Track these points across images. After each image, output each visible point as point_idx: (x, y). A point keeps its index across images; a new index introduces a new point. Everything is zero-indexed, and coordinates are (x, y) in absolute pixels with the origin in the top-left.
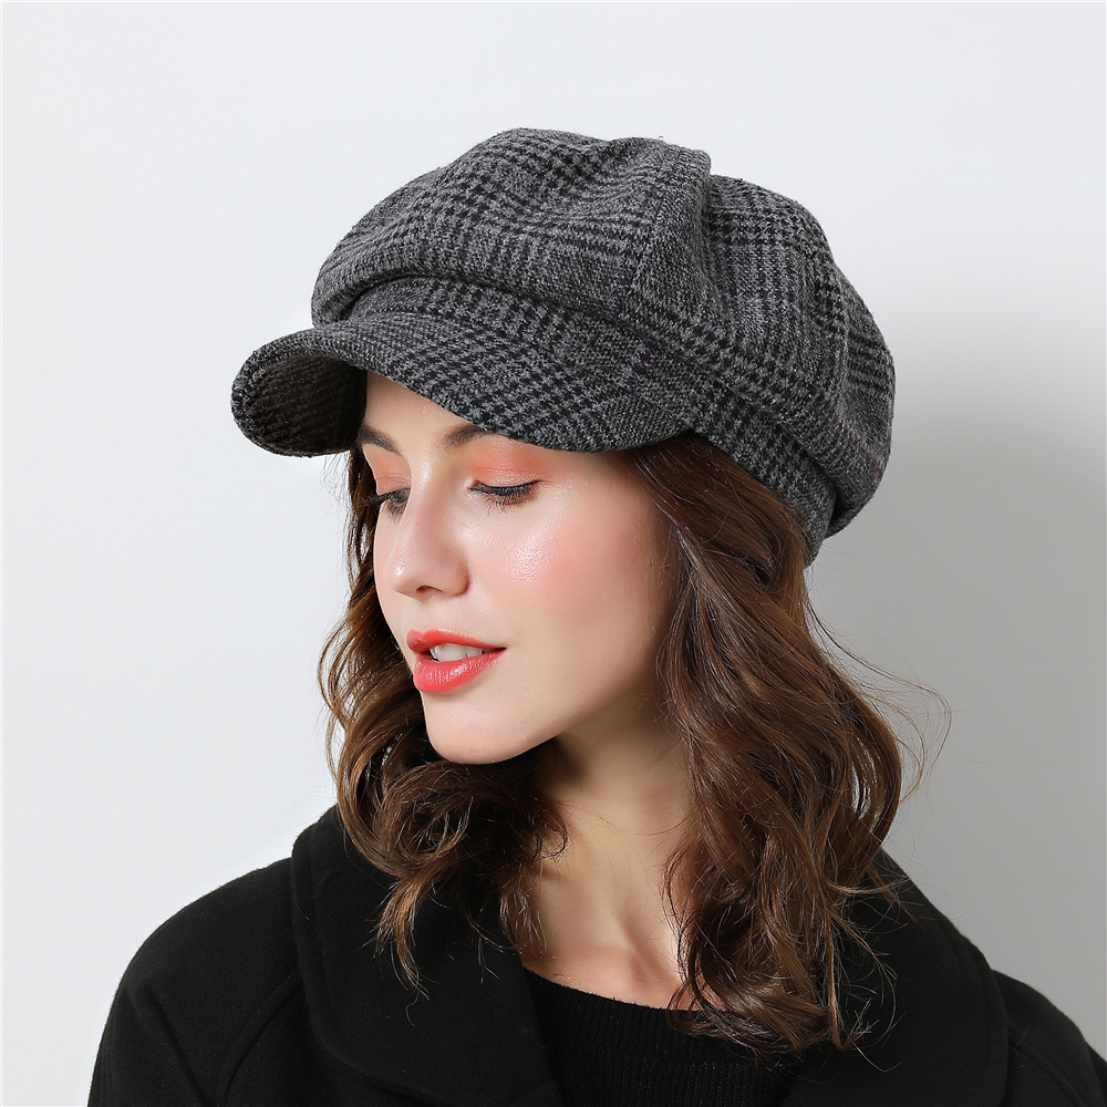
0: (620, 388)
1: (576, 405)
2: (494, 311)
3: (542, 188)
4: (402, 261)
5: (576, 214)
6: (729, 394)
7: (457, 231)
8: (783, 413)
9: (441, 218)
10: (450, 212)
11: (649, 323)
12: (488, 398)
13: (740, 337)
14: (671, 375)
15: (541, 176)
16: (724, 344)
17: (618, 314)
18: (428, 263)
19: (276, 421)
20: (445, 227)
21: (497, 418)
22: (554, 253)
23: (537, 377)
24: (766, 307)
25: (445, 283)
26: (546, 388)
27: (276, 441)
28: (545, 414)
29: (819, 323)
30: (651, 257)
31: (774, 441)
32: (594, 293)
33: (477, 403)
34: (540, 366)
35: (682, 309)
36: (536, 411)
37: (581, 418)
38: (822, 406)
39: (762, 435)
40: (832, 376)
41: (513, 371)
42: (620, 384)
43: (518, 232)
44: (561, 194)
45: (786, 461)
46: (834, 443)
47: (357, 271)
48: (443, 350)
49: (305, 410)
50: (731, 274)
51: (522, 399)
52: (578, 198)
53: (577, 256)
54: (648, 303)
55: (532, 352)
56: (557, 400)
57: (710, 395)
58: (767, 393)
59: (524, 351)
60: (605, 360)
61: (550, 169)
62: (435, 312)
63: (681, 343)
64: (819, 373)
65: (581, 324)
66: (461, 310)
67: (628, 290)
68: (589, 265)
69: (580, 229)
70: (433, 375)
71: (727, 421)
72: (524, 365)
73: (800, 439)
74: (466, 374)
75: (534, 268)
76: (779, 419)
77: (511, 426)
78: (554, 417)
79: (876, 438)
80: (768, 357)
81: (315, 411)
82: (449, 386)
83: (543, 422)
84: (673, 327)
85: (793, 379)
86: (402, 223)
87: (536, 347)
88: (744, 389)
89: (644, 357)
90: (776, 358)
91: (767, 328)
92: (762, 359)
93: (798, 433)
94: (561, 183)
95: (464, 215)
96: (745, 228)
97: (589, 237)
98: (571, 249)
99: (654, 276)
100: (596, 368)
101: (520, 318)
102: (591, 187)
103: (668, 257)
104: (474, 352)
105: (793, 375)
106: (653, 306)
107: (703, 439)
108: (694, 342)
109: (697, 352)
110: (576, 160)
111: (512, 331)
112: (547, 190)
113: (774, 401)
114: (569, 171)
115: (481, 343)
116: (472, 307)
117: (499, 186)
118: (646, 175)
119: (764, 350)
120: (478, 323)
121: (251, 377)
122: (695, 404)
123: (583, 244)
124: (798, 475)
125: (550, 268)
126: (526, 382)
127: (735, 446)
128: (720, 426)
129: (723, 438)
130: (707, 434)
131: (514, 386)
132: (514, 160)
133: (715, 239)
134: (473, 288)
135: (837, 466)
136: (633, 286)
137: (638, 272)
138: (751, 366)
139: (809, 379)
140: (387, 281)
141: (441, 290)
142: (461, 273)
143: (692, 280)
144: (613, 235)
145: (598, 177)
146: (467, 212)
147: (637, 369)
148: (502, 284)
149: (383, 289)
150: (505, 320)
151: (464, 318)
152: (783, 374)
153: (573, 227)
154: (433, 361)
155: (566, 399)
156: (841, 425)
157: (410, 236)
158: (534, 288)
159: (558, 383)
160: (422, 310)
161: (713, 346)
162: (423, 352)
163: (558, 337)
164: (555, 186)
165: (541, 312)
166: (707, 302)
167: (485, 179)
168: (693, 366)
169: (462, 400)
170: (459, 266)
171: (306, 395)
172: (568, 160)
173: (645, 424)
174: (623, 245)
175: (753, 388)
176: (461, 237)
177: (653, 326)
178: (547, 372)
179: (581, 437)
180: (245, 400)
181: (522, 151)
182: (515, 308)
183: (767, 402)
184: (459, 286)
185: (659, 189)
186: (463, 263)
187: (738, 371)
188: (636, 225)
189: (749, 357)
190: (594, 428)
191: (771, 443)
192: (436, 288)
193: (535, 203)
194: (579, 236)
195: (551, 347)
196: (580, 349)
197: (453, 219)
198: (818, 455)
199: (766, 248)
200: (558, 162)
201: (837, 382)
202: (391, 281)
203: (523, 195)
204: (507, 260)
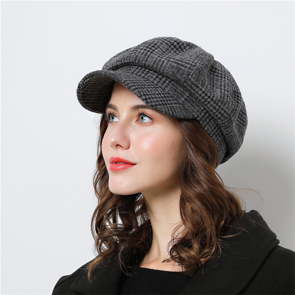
0: (180, 103)
1: (169, 103)
2: (151, 77)
3: (170, 50)
4: (130, 60)
5: (178, 57)
6: (207, 112)
7: (146, 55)
8: (220, 120)
9: (142, 51)
10: (145, 50)
11: (191, 88)
12: (147, 95)
13: (213, 97)
14: (194, 103)
15: (170, 46)
16: (209, 97)
17: (184, 83)
18: (137, 61)
19: (87, 97)
20: (143, 53)
21: (149, 100)
22: (170, 65)
23: (160, 94)
24: (221, 92)
25: (140, 68)
26: (162, 97)
27: (86, 103)
28: (161, 103)
29: (235, 100)
30: (195, 70)
31: (216, 128)
32: (179, 77)
33: (144, 95)
34: (161, 92)
35: (200, 85)
36: (159, 102)
37: (170, 107)
38: (230, 121)
39: (213, 125)
40: (235, 114)
41: (154, 91)
42: (180, 102)
43: (162, 58)
44: (174, 52)
45: (218, 134)
46: (231, 132)
47: (116, 62)
48: (138, 81)
49: (94, 97)
50: (213, 82)
51: (156, 98)
52: (178, 54)
53: (176, 66)
54: (192, 82)
55: (160, 88)
56: (164, 101)
57: (203, 111)
58: (217, 113)
59: (157, 87)
60: (178, 95)
61: (173, 45)
62: (136, 74)
63: (198, 95)
64: (232, 112)
65: (173, 85)
66: (143, 75)
67: (188, 77)
68: (179, 69)
69: (178, 60)
70: (135, 86)
71: (205, 119)
72: (157, 90)
73: (222, 129)
74: (142, 88)
75: (165, 67)
76: (218, 122)
77: (152, 103)
78: (163, 104)
79: (240, 137)
80: (219, 104)
81: (97, 99)
82: (138, 89)
83: (160, 105)
84: (197, 90)
85: (225, 111)
86: (131, 51)
87: (161, 88)
88: (211, 111)
89: (188, 97)
90: (222, 104)
91: (221, 97)
92: (218, 104)
93: (222, 127)
94: (175, 49)
95: (148, 51)
96: (219, 73)
97: (180, 62)
98: (175, 64)
99: (195, 75)
100: (175, 96)
101: (158, 80)
102: (182, 52)
103: (199, 72)
104: (145, 84)
105: (225, 110)
106: (193, 83)
107: (198, 121)
108: (202, 95)
109: (202, 98)
110: (180, 44)
111: (156, 83)
112: (171, 51)
113: (219, 116)
114: (177, 47)
115: (147, 83)
116: (146, 74)
117: (158, 47)
118: (197, 52)
119: (219, 102)
120: (147, 79)
121: (84, 81)
122: (198, 112)
123: (178, 64)
124: (220, 139)
125: (169, 68)
126: (157, 94)
127: (206, 126)
128: (203, 119)
129: (203, 122)
130: (200, 120)
131: (154, 94)
132: (164, 41)
133: (211, 74)
134: (147, 70)
135: (230, 139)
136: (189, 77)
137: (191, 74)
138: (215, 105)
139: (229, 112)
140: (124, 66)
141: (138, 69)
142: (145, 65)
143: (204, 79)
144: (186, 63)
145: (184, 50)
146: (149, 51)
147: (185, 99)
148: (155, 70)
149: (122, 68)
150: (154, 79)
151: (143, 77)
152: (222, 109)
153: (176, 59)
154: (135, 83)
155: (166, 101)
156: (233, 128)
157: (133, 54)
158: (163, 72)
159: (165, 97)
160: (133, 73)
161: (206, 97)
162: (133, 80)
163: (167, 86)
164: (173, 50)
165: (164, 79)
166: (207, 86)
167: (155, 44)
168: (200, 102)
169: (141, 93)
170: (145, 63)
171: (96, 93)
172: (178, 44)
173: (185, 113)
174: (189, 66)
175: (214, 111)
176: (147, 56)
177: (192, 88)
178: (163, 94)
179: (169, 111)
180: (81, 88)
181: (166, 40)
182: (157, 77)
183: (217, 116)
184: (143, 69)
185: (200, 56)
186: (146, 62)
187: (211, 105)
188: (193, 62)
189: (215, 102)
190: (172, 110)
191: (215, 128)
192: (137, 69)
193: (167, 53)
194: (178, 62)
195: (165, 89)
196: (172, 90)
197: (145, 52)
198: (226, 135)
199: (223, 79)
200: (176, 44)
201: (235, 116)
202: (125, 66)
203: (164, 50)
204: (158, 64)
